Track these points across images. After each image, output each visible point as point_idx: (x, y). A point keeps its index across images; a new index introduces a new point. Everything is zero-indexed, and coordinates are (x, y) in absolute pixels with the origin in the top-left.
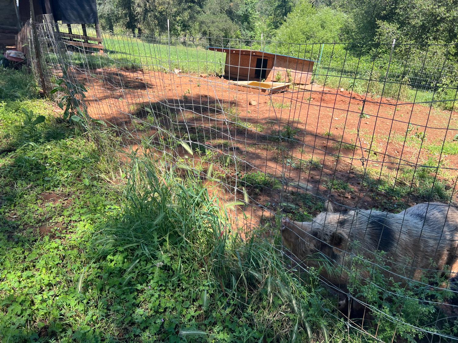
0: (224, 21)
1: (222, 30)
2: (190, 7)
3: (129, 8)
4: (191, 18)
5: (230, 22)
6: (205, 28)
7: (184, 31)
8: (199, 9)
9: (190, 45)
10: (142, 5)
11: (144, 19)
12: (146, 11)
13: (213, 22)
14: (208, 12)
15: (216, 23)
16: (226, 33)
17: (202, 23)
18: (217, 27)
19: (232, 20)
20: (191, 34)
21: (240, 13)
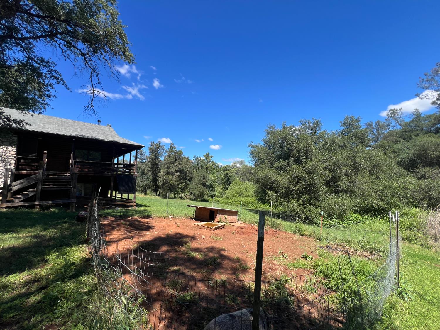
0: (201, 188)
1: (200, 192)
2: (185, 182)
3: (156, 183)
4: (185, 186)
5: (203, 188)
6: (191, 191)
7: (181, 192)
8: (189, 183)
9: (184, 199)
10: (162, 181)
11: (162, 187)
12: (164, 184)
13: (195, 188)
14: (193, 184)
15: (197, 189)
16: (202, 192)
17: (190, 189)
18: (198, 190)
19: (205, 187)
20: (185, 193)
21: (208, 184)
